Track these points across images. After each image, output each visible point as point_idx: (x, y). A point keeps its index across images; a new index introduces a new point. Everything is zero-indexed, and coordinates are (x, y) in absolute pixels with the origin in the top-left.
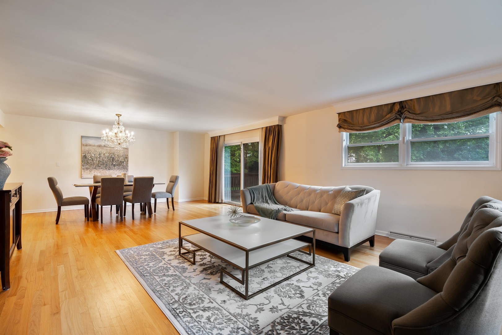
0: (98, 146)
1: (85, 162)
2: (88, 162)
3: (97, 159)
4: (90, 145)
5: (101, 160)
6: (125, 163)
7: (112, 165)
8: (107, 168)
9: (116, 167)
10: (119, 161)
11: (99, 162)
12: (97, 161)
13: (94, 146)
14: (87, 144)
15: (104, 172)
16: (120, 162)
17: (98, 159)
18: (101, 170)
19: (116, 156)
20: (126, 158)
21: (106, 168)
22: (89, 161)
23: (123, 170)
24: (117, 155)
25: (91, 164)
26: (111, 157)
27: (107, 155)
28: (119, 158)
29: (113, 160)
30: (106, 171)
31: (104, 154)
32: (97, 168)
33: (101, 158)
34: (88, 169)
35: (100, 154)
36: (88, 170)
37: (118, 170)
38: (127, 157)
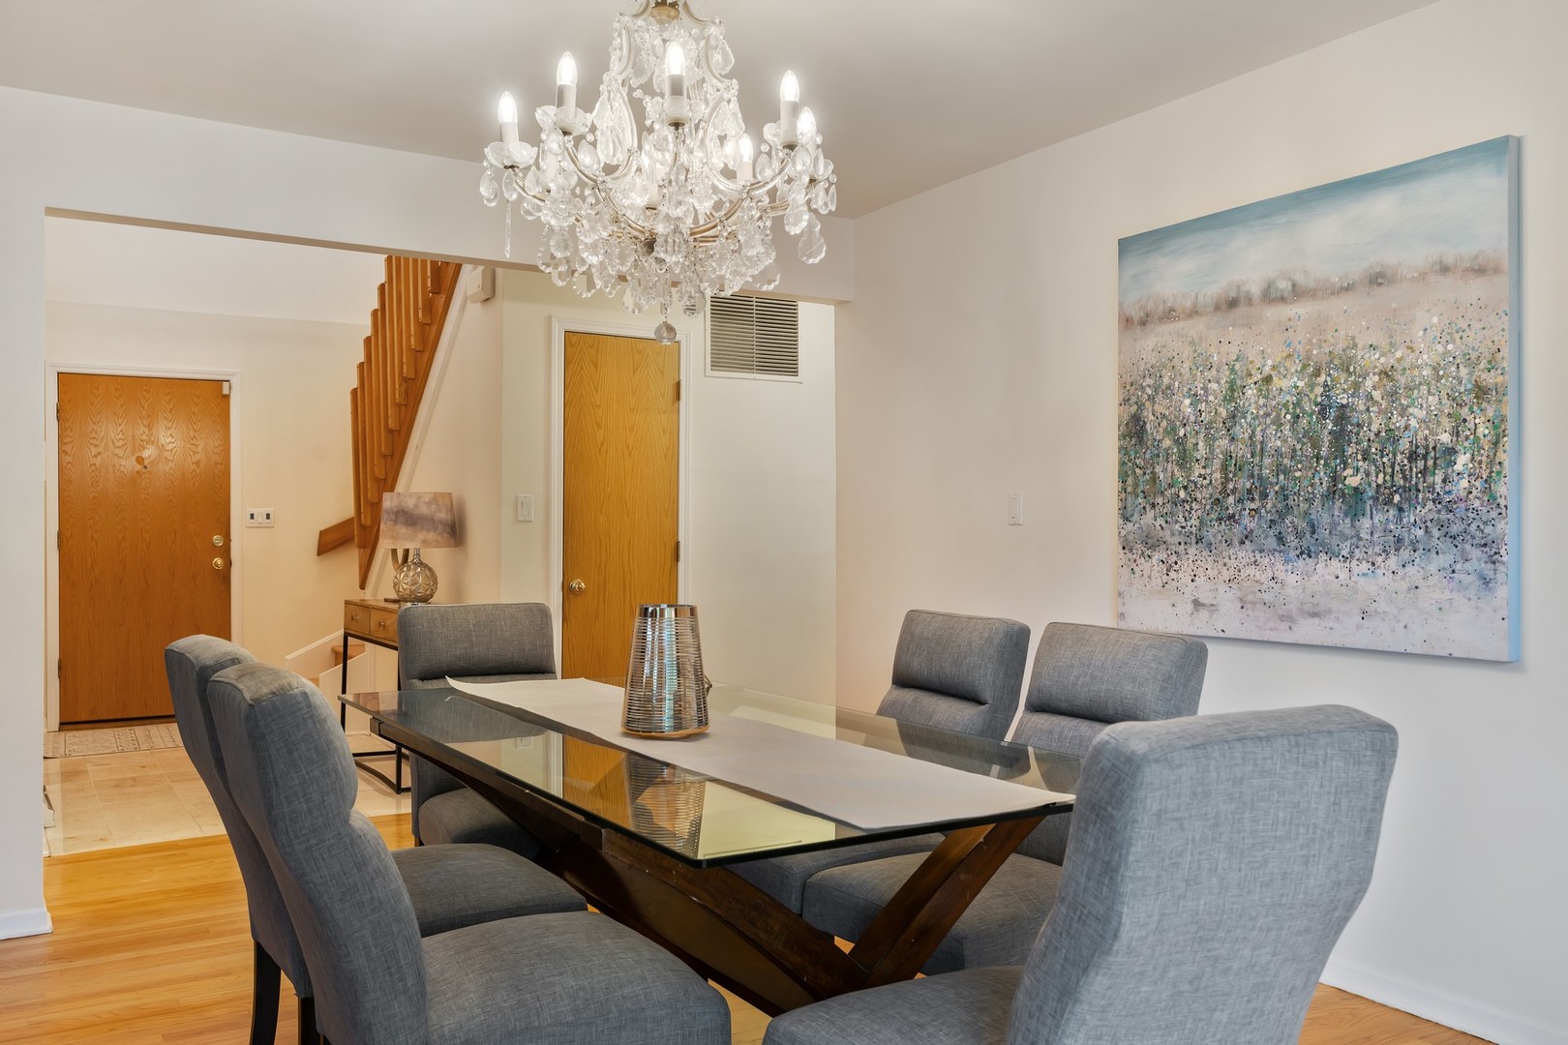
0: (1217, 308)
1: (1136, 485)
2: (1154, 478)
3: (1210, 440)
4: (1169, 315)
5: (1241, 450)
6: (1462, 461)
7: (1331, 494)
8: (1290, 538)
9: (1365, 523)
10: (1404, 444)
11: (1224, 468)
12: (1217, 464)
13: (1194, 312)
14: (1151, 305)
15: (1265, 578)
16: (1413, 457)
17: (1223, 443)
18: (1243, 554)
19: (1369, 383)
20: (1481, 392)
21: (1280, 539)
22: (1158, 469)
23: (1445, 560)
24: (1385, 374)
25: (1176, 502)
26: (1323, 412)
27: (1288, 383)
28: (1403, 412)
29: (1340, 438)
30: (1280, 570)
31: (1268, 380)
32: (1214, 531)
33: (1242, 430)
34: (1153, 547)
35: (1233, 390)
36: (1157, 556)
37: (1393, 562)
38: (1490, 379)
